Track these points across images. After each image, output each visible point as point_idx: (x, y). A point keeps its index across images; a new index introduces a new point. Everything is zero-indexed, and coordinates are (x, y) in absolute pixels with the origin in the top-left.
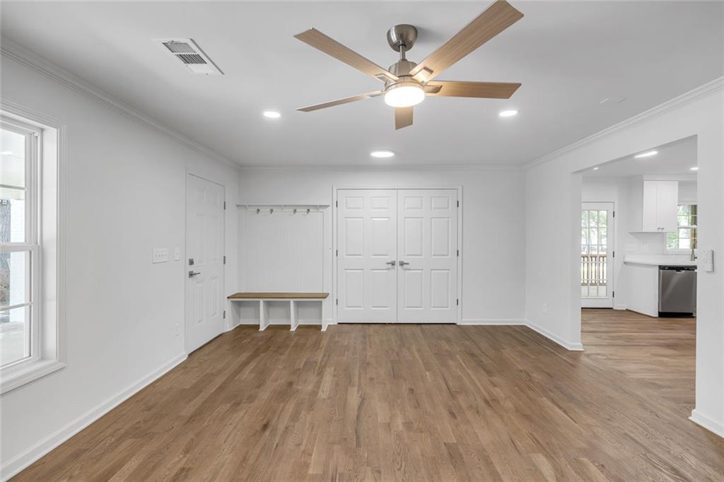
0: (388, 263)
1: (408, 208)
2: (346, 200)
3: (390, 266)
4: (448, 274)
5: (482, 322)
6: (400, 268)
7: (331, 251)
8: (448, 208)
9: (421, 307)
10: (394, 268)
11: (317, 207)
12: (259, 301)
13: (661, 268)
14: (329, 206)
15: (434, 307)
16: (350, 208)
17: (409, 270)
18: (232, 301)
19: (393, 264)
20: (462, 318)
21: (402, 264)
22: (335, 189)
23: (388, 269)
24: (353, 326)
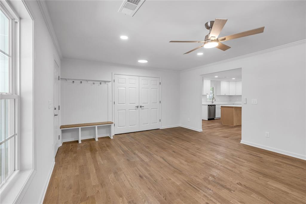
0: (136, 107)
1: (143, 84)
2: (118, 79)
3: (136, 108)
4: (157, 110)
5: (167, 127)
6: (140, 108)
7: (111, 102)
8: (157, 85)
9: (147, 124)
10: (138, 109)
11: (105, 82)
12: (79, 128)
13: (208, 105)
14: (110, 81)
15: (153, 123)
16: (119, 83)
17: (143, 109)
18: (62, 130)
19: (137, 107)
20: (161, 126)
21: (141, 107)
22: (113, 74)
23: (135, 109)
24: (122, 135)
